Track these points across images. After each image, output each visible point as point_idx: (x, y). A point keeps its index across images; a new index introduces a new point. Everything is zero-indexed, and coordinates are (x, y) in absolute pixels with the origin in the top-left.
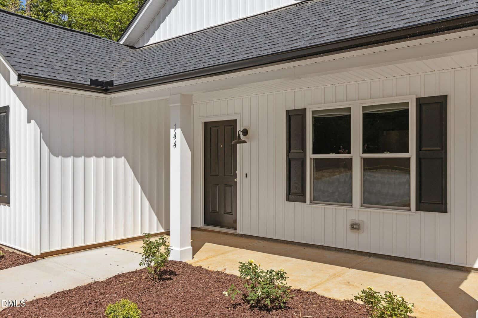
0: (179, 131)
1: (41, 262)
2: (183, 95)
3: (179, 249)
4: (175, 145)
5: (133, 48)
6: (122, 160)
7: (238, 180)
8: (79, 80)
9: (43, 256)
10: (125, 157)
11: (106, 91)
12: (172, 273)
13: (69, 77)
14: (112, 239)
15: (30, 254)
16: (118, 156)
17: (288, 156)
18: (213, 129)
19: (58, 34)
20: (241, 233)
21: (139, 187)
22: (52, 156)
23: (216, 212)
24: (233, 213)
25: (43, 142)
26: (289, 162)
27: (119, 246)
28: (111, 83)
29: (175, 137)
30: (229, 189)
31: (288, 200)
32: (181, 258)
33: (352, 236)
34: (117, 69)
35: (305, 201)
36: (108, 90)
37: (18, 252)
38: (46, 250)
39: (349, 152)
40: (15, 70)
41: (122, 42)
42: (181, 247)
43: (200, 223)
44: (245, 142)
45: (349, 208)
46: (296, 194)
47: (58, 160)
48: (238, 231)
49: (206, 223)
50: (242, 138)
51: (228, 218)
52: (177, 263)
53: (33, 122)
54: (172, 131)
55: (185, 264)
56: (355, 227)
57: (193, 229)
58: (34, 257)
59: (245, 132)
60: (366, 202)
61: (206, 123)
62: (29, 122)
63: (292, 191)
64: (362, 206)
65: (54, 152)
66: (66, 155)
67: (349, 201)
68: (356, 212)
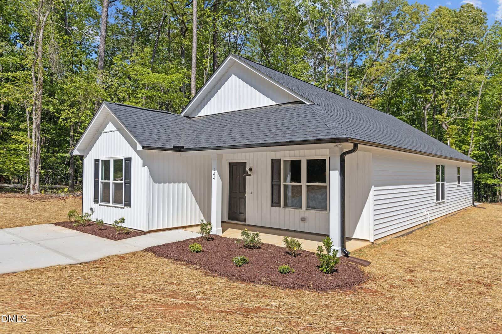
0: (216, 172)
1: (149, 235)
2: (218, 155)
3: (215, 229)
4: (214, 179)
5: (188, 117)
6: (186, 184)
7: (247, 195)
8: (167, 146)
9: (150, 232)
10: (187, 183)
11: (180, 151)
12: (213, 239)
13: (162, 144)
14: (180, 225)
15: (143, 231)
16: (184, 182)
17: (272, 183)
18: (234, 166)
19: (151, 115)
20: (248, 224)
21: (194, 199)
22: (154, 183)
23: (235, 213)
24: (244, 213)
25: (150, 177)
26: (273, 186)
27: (184, 229)
28: (183, 147)
29: (214, 175)
30: (242, 200)
31: (272, 206)
32: (216, 233)
33: (302, 224)
34: (183, 135)
35: (280, 207)
36: (180, 150)
37: (135, 231)
38: (151, 229)
39: (300, 182)
40: (141, 143)
41: (182, 115)
42: (217, 228)
43: (226, 219)
44: (250, 175)
45: (300, 210)
46: (276, 203)
47: (156, 185)
48: (247, 223)
49: (229, 219)
50: (249, 172)
51: (242, 216)
52: (215, 235)
53: (146, 167)
54: (213, 172)
55: (218, 236)
56: (303, 219)
57: (222, 222)
58: (145, 232)
59: (251, 169)
60: (308, 207)
61: (230, 163)
62: (144, 166)
63: (274, 201)
64: (306, 209)
65: (155, 181)
66: (160, 183)
67: (301, 207)
68: (304, 212)
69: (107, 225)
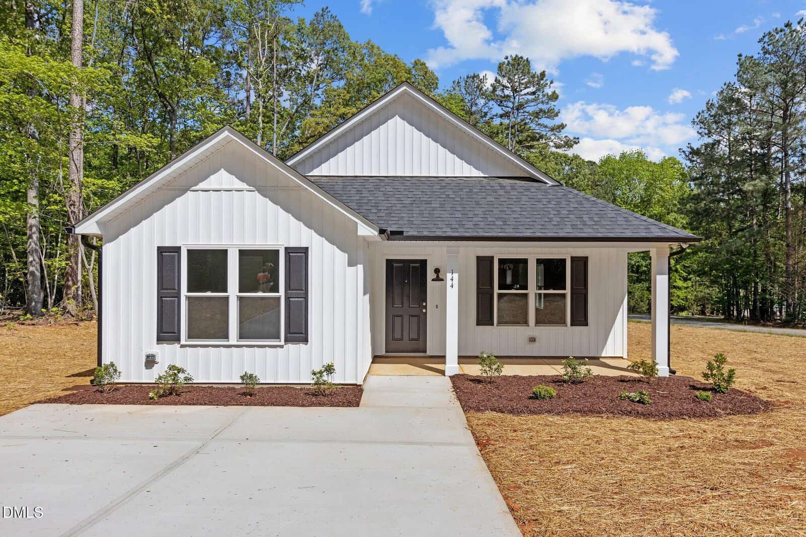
0: (456, 276)
4: (452, 286)
7: (428, 310)
17: (477, 291)
18: (396, 265)
20: (432, 354)
24: (420, 339)
27: (374, 374)
29: (452, 279)
30: (415, 319)
31: (477, 325)
35: (493, 325)
39: (527, 289)
45: (526, 327)
46: (484, 320)
48: (429, 353)
49: (387, 350)
56: (532, 340)
59: (438, 271)
60: (538, 322)
61: (387, 260)
62: (350, 265)
63: (481, 318)
64: (536, 325)
67: (526, 323)
68: (532, 329)
69: (214, 386)
